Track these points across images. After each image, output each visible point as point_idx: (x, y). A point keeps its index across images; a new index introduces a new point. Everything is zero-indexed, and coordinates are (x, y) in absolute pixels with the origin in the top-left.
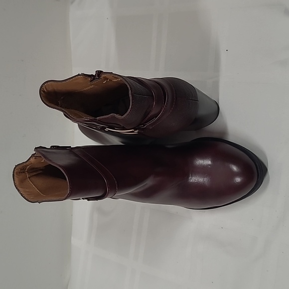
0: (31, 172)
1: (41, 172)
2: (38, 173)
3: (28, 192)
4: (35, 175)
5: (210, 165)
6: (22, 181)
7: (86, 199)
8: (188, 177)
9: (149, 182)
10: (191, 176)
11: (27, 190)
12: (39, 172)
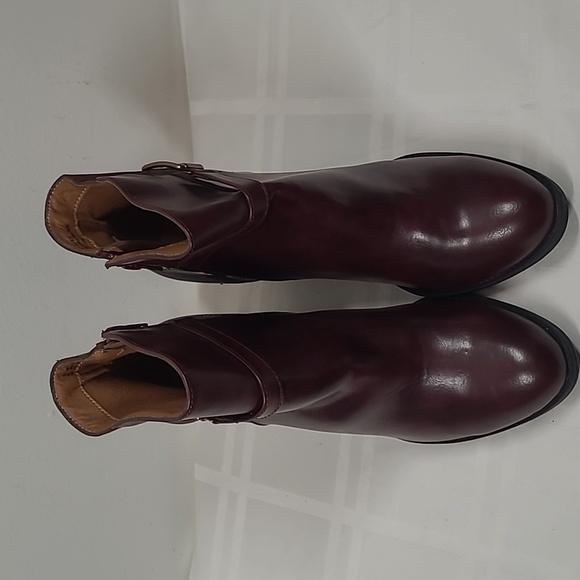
0: (87, 373)
1: (106, 370)
2: (100, 373)
3: (83, 415)
4: (95, 378)
5: (466, 350)
6: (70, 393)
7: (210, 419)
8: (421, 375)
9: (343, 388)
10: (428, 374)
11: (82, 412)
12: (103, 372)
